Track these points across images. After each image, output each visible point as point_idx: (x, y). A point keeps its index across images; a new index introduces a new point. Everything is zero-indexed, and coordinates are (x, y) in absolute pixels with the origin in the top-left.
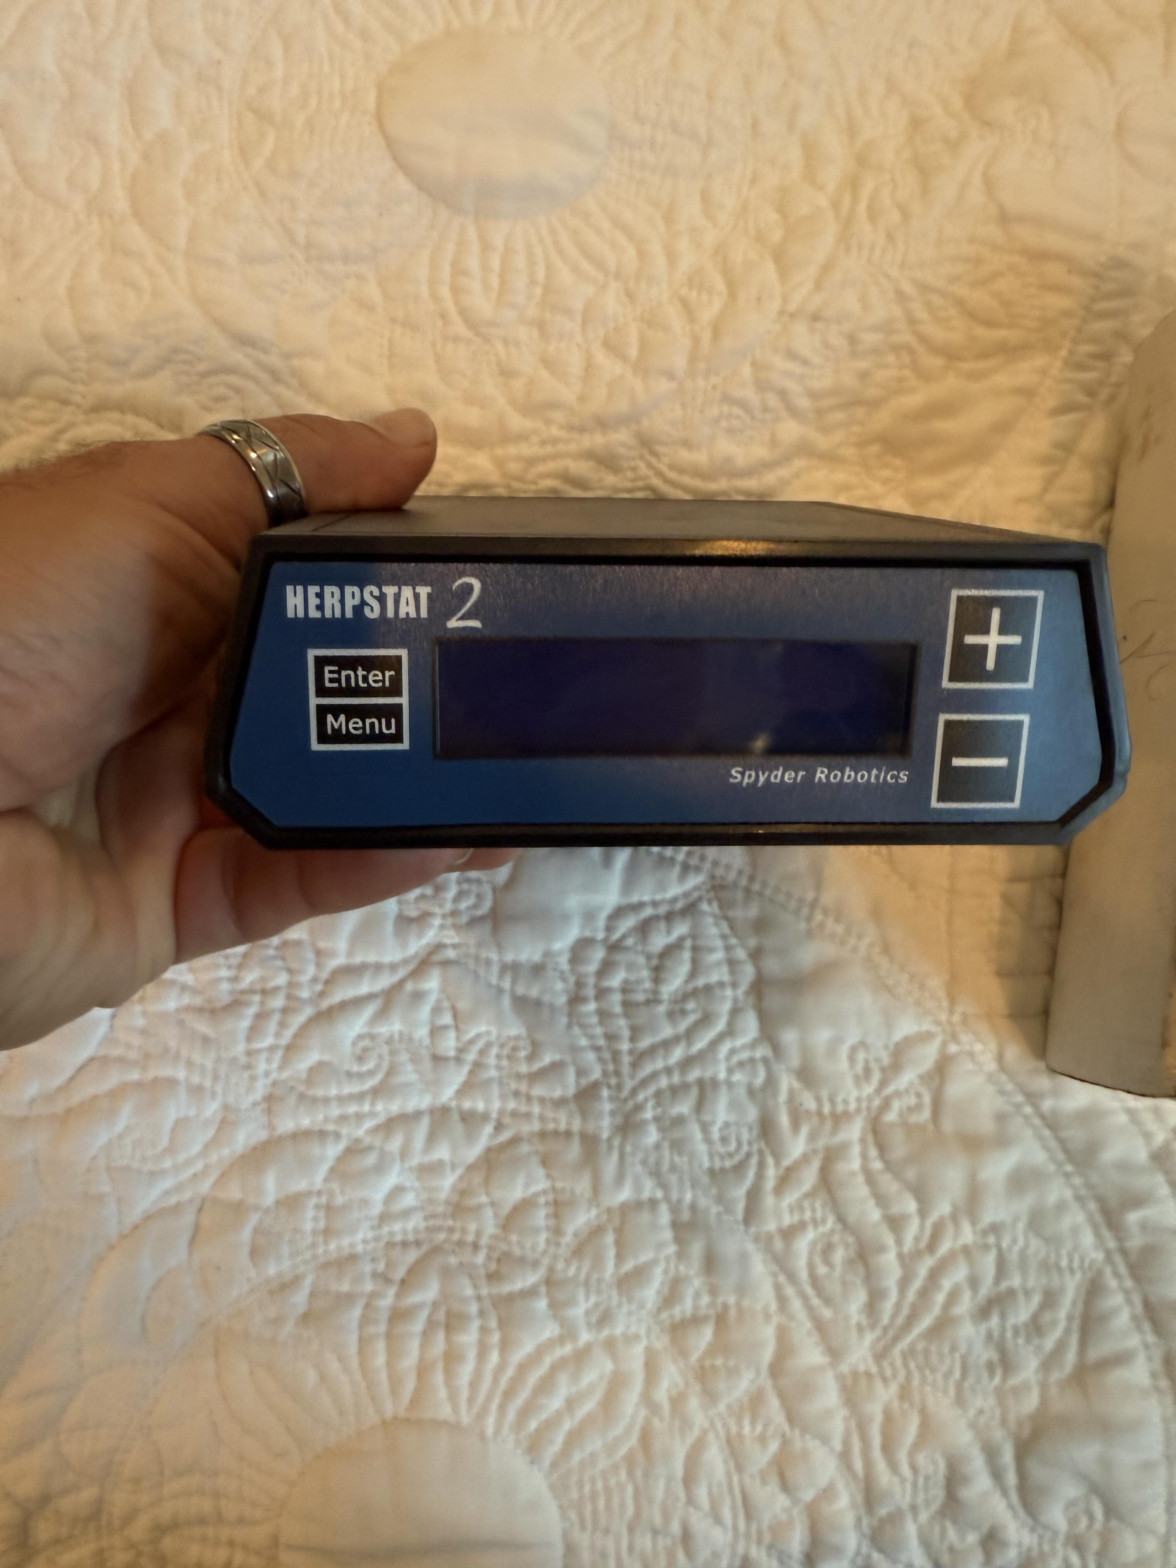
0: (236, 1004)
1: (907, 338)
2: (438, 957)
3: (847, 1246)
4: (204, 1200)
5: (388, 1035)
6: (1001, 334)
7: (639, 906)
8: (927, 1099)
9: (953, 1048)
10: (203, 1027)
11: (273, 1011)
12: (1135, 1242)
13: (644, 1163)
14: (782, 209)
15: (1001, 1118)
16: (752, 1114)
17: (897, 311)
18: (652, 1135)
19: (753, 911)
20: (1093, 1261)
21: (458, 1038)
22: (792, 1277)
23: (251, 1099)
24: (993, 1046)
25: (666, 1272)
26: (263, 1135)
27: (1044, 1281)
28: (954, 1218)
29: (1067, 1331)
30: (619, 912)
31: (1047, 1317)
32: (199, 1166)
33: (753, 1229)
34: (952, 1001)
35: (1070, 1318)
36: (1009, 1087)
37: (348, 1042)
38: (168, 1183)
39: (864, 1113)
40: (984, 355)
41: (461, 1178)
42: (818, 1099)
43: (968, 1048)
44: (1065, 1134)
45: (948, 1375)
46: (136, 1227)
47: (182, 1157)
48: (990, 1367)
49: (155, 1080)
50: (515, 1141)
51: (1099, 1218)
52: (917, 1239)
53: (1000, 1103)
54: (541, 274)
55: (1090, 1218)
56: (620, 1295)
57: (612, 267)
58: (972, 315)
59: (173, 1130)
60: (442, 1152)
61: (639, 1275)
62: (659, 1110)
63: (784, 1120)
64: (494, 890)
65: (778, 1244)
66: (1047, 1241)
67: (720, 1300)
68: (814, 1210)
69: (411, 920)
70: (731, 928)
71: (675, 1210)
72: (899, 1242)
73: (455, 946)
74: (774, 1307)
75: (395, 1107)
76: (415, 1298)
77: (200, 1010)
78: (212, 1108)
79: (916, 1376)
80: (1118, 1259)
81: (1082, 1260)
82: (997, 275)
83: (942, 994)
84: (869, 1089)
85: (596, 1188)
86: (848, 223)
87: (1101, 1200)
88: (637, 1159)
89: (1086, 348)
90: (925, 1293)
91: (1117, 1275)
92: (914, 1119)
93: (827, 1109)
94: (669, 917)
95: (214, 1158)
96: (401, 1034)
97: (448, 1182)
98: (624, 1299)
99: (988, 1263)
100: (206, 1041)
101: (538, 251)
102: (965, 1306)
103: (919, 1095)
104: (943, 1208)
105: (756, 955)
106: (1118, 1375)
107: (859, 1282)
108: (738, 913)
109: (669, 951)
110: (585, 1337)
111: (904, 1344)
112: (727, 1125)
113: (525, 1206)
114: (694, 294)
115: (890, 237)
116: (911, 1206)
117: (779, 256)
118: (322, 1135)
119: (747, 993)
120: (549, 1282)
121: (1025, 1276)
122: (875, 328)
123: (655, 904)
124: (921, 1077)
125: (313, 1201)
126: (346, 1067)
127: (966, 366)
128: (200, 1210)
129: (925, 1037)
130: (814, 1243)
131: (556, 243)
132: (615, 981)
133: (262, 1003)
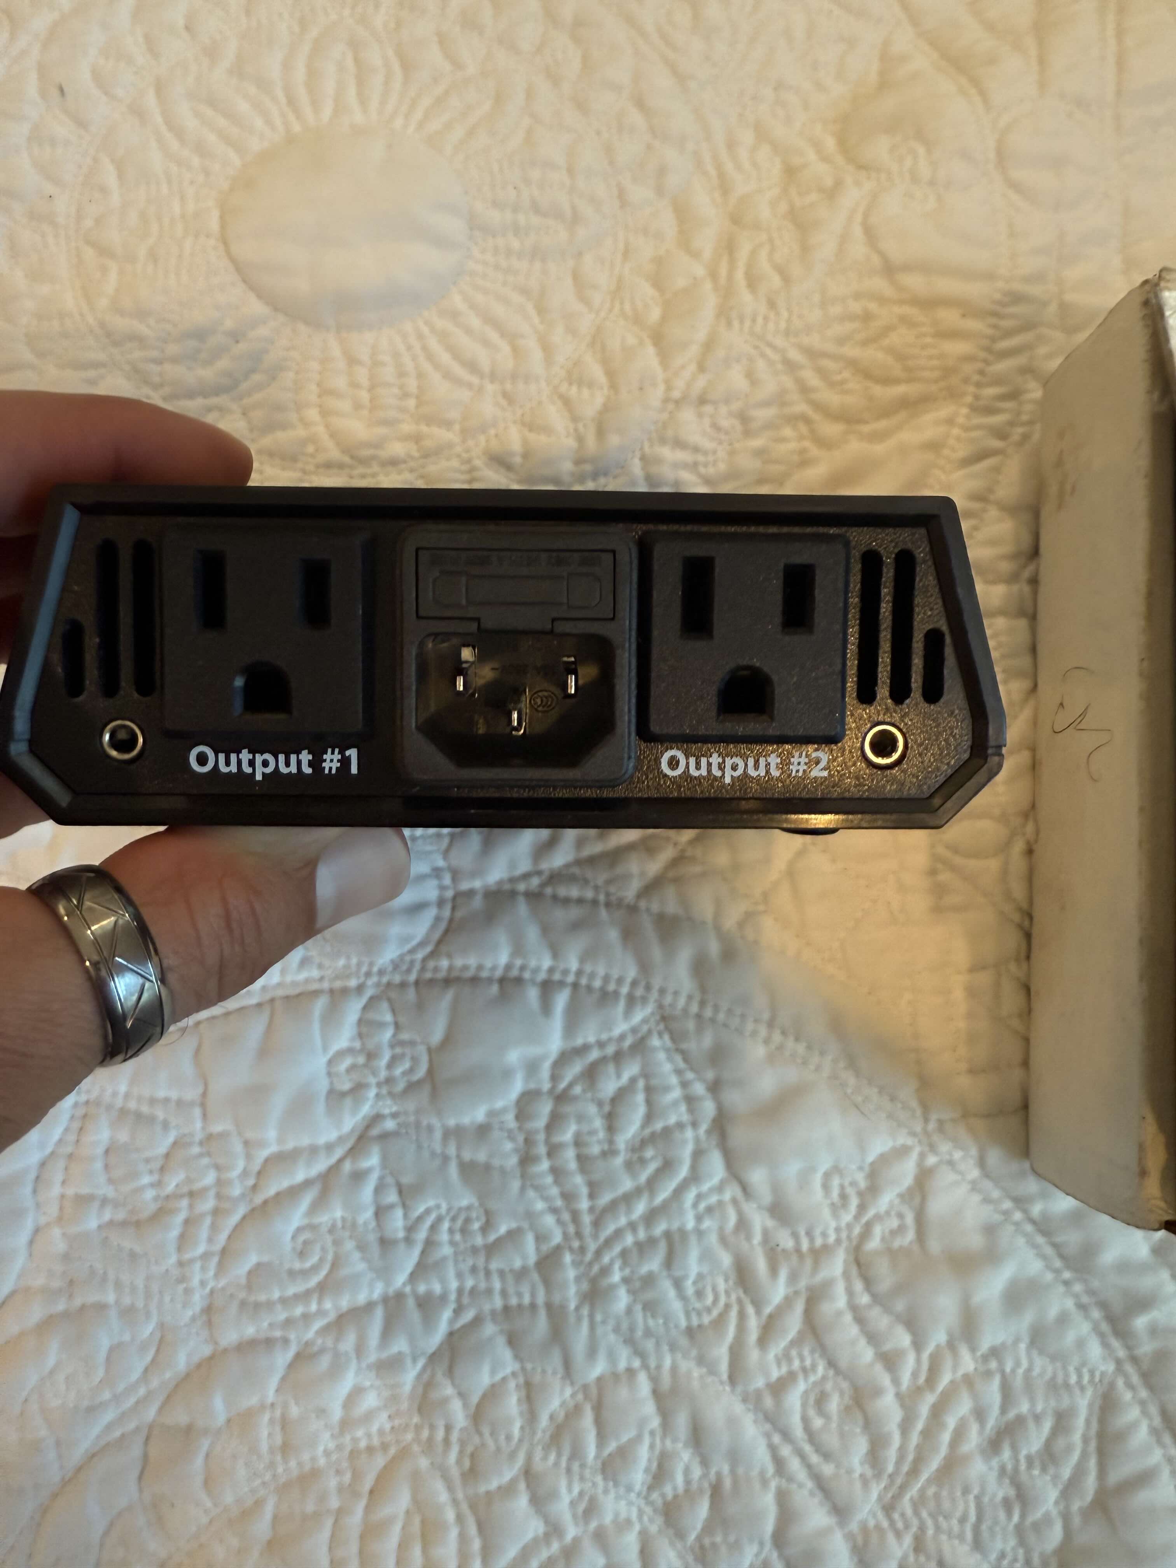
0: (161, 1214)
1: (801, 407)
2: (375, 1132)
3: (842, 1393)
4: (151, 1427)
5: (331, 1222)
6: (901, 389)
7: (585, 1049)
8: (910, 1219)
9: (932, 1160)
10: (128, 1243)
11: (202, 1215)
12: (1146, 1348)
13: (617, 1330)
14: (657, 283)
15: (990, 1230)
16: (726, 1260)
17: (788, 382)
18: (622, 1300)
19: (708, 1040)
20: (1103, 1374)
21: (405, 1216)
22: (786, 1436)
23: (190, 1313)
24: (974, 1151)
25: (652, 1447)
26: (207, 1350)
27: (1053, 1403)
28: (951, 1345)
29: (1084, 1455)
30: (564, 1059)
31: (1061, 1443)
32: (142, 1391)
33: (739, 1389)
34: (926, 1109)
35: (1085, 1440)
36: (996, 1194)
37: (289, 1237)
38: (109, 1416)
39: (845, 1244)
40: (886, 412)
41: (424, 1369)
42: (795, 1236)
43: (947, 1157)
44: (1058, 1239)
45: (963, 1520)
46: (79, 1470)
47: (121, 1387)
48: (1007, 1504)
49: (83, 1307)
50: (477, 1321)
51: (1105, 1327)
52: (915, 1375)
53: (987, 1213)
54: (412, 384)
55: (1096, 1329)
56: (605, 1479)
57: (486, 367)
58: (866, 373)
59: (108, 1359)
60: (400, 1345)
61: (624, 1453)
62: (627, 1271)
63: (761, 1264)
64: (430, 1051)
65: (768, 1402)
66: (1053, 1358)
67: (713, 1471)
68: (802, 1359)
69: (343, 1095)
70: (686, 1060)
71: (655, 1380)
72: (896, 1381)
73: (394, 1116)
74: (771, 1470)
75: (345, 1303)
76: (385, 1511)
77: (124, 1224)
78: (148, 1329)
79: (929, 1523)
80: (1129, 1368)
81: (1092, 1373)
82: (888, 329)
83: (914, 1104)
84: (847, 1217)
85: (567, 1364)
86: (727, 293)
87: (1104, 1305)
88: (610, 1328)
89: (991, 391)
90: (928, 1434)
91: (1130, 1386)
92: (897, 1243)
93: (805, 1246)
94: (618, 1057)
95: (155, 1383)
96: (344, 1219)
97: (409, 1376)
98: (611, 1484)
99: (993, 1393)
100: (133, 1256)
101: (407, 360)
102: (974, 1439)
103: (900, 1216)
104: (939, 1337)
105: (715, 1088)
106: (1143, 1497)
107: (858, 1430)
108: (691, 1045)
109: (621, 1096)
110: (571, 1532)
111: (913, 1491)
112: (700, 1277)
113: (493, 1394)
114: (574, 389)
115: (772, 304)
116: (904, 1339)
117: (658, 338)
118: (269, 1343)
119: (709, 1132)
120: (528, 1473)
121: (1032, 1401)
122: (766, 404)
123: (601, 1045)
124: (901, 1196)
125: (266, 1417)
126: (287, 1266)
127: (866, 429)
128: (147, 1439)
129: (902, 1152)
130: (806, 1393)
131: (425, 348)
132: (567, 1135)
133: (191, 1207)
